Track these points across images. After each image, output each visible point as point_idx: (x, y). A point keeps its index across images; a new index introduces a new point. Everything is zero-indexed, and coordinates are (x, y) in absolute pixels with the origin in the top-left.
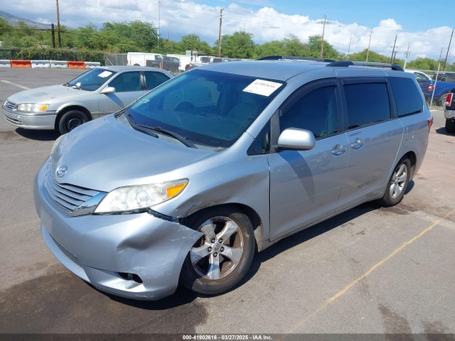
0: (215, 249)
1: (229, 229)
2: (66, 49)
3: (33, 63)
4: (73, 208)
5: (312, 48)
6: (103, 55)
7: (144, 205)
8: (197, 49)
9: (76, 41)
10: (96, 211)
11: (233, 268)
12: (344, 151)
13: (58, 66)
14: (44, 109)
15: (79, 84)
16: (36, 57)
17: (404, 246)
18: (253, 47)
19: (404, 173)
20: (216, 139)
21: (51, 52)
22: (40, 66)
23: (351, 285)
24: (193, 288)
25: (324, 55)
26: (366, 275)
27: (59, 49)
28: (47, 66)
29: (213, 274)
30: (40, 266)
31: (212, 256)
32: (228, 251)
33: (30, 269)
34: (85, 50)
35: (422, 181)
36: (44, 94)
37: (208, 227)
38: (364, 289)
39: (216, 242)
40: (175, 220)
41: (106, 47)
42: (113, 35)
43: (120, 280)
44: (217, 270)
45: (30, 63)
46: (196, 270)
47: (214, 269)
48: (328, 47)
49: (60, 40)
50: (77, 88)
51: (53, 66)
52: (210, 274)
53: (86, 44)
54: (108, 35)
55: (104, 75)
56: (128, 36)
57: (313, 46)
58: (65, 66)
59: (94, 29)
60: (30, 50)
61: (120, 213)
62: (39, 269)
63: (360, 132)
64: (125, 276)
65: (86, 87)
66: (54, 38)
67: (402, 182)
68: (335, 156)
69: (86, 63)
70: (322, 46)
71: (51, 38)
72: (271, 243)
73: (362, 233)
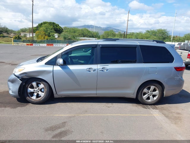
1: (41, 86)
19: (157, 91)
40: (20, 78)
44: (35, 97)
46: (29, 94)
52: (33, 98)
54: (146, 35)
63: (108, 66)
67: (156, 95)
68: (88, 72)
72: (60, 96)
73: (109, 107)
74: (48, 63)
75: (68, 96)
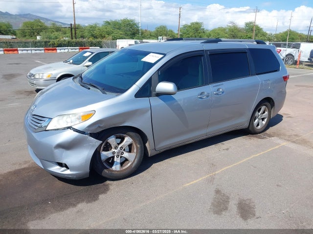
0: (118, 153)
1: (126, 142)
2: (80, 40)
3: (58, 49)
4: (36, 128)
5: (247, 31)
6: (101, 42)
7: (69, 125)
8: (166, 35)
9: (86, 34)
10: (47, 129)
11: (129, 165)
12: (208, 96)
13: (73, 50)
14: (49, 76)
15: (71, 61)
16: (60, 45)
17: (252, 157)
18: (204, 32)
19: (266, 112)
20: (118, 89)
21: (69, 42)
22: (62, 51)
23: (204, 178)
24: (102, 174)
25: (256, 35)
26: (216, 172)
27: (74, 40)
28: (66, 51)
29: (116, 168)
30: (26, 162)
31: (115, 157)
32: (126, 155)
33: (20, 164)
34: (91, 39)
35: (289, 118)
36: (50, 67)
37: (112, 140)
38: (211, 180)
39: (119, 149)
40: (87, 134)
41: (104, 37)
42: (109, 29)
43: (58, 167)
44: (119, 166)
45: (56, 50)
46: (104, 164)
47: (116, 165)
48: (259, 30)
49: (75, 34)
50: (70, 64)
51: (70, 51)
52: (114, 168)
53: (92, 35)
54: (106, 29)
55: (86, 55)
56: (119, 29)
57: (248, 29)
58: (77, 50)
59: (98, 25)
60: (56, 41)
61: (58, 130)
62: (25, 164)
63: (222, 84)
64: (61, 165)
65: (76, 63)
66: (72, 33)
67: (265, 118)
68: (200, 99)
69: (90, 47)
70: (254, 29)
71: (70, 33)
72: (158, 152)
73: (227, 149)
74: (141, 94)
75: (168, 149)
